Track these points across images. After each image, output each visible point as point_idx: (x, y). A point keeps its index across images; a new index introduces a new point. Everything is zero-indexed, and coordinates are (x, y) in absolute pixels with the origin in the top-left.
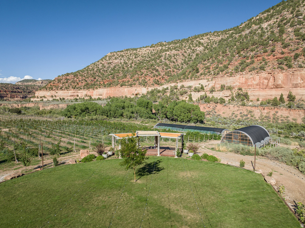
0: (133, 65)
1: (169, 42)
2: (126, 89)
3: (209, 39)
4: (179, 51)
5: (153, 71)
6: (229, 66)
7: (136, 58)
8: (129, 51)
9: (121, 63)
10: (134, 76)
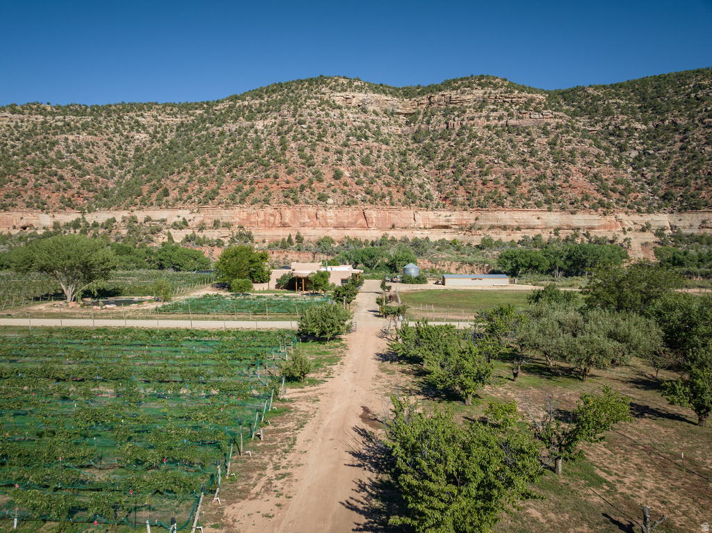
1: (59, 107)
3: (155, 118)
4: (96, 135)
6: (220, 191)
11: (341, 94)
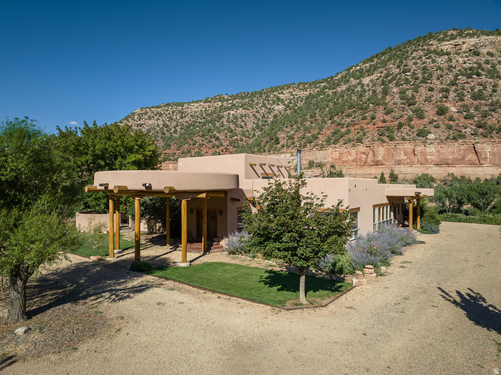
0: (178, 129)
1: (233, 95)
2: (171, 165)
3: (291, 93)
4: (248, 110)
5: (212, 139)
6: (319, 136)
7: (182, 118)
8: (171, 107)
9: (158, 126)
10: (182, 146)
11: (450, 42)
